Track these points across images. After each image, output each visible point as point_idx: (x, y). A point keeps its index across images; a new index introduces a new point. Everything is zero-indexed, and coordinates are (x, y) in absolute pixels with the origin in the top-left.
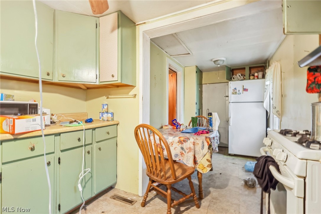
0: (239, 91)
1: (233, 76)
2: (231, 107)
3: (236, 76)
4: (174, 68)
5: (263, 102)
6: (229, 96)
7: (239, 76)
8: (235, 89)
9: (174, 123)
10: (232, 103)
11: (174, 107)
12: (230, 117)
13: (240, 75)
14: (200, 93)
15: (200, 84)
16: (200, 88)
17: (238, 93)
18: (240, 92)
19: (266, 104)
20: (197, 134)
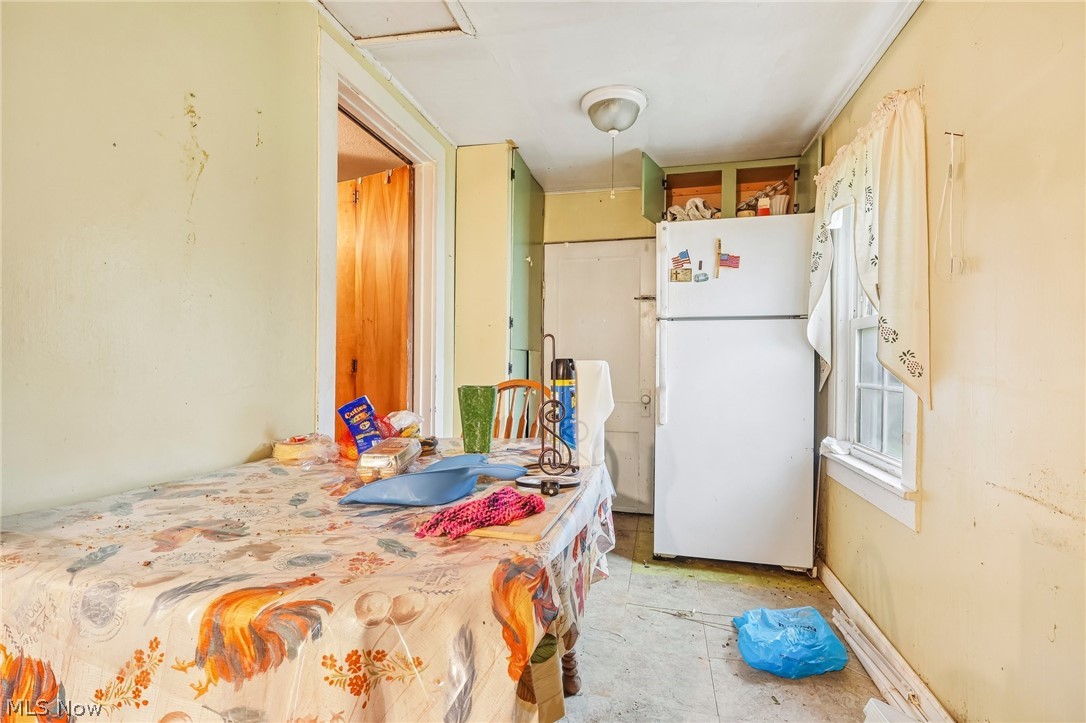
0: (700, 268)
1: (670, 209)
2: (669, 337)
3: (683, 206)
4: (389, 128)
5: (805, 317)
6: (658, 298)
7: (697, 207)
8: (685, 255)
9: (354, 421)
10: (668, 319)
11: (400, 337)
12: (662, 387)
13: (701, 205)
14: (535, 278)
15: (535, 243)
16: (531, 254)
17: (697, 276)
18: (704, 270)
19: (816, 329)
20: (440, 530)
